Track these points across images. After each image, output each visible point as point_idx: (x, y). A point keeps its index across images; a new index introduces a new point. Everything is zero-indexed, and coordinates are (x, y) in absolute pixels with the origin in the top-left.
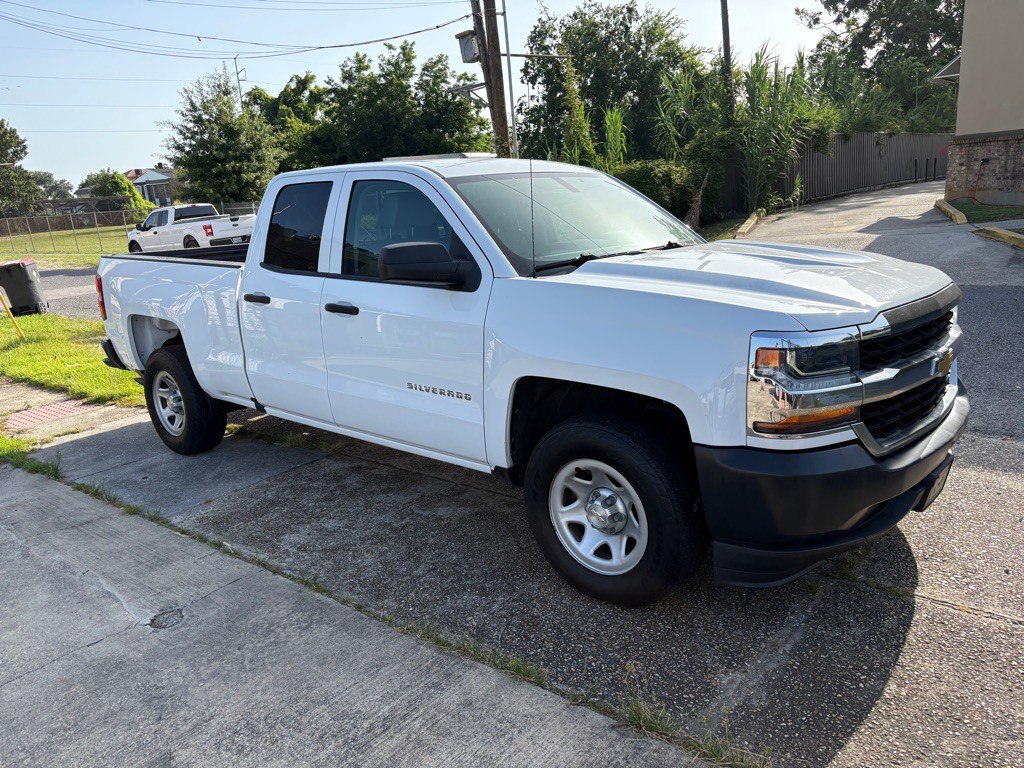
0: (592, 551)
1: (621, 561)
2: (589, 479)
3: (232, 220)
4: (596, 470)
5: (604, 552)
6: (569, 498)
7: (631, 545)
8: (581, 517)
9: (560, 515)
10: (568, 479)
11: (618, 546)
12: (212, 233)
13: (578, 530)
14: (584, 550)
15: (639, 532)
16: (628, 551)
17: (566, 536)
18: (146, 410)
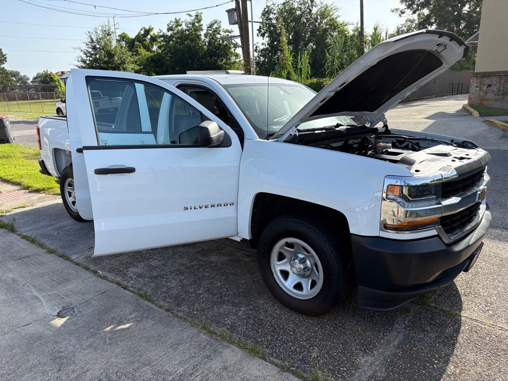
0: (292, 286)
1: (308, 292)
2: (292, 248)
3: (109, 100)
4: (297, 243)
5: (299, 287)
6: (281, 257)
7: (313, 284)
8: (287, 268)
9: (276, 266)
10: (281, 247)
11: (306, 284)
12: (99, 106)
13: (285, 274)
14: (288, 285)
15: (319, 278)
16: (312, 287)
17: (279, 277)
18: (60, 197)
